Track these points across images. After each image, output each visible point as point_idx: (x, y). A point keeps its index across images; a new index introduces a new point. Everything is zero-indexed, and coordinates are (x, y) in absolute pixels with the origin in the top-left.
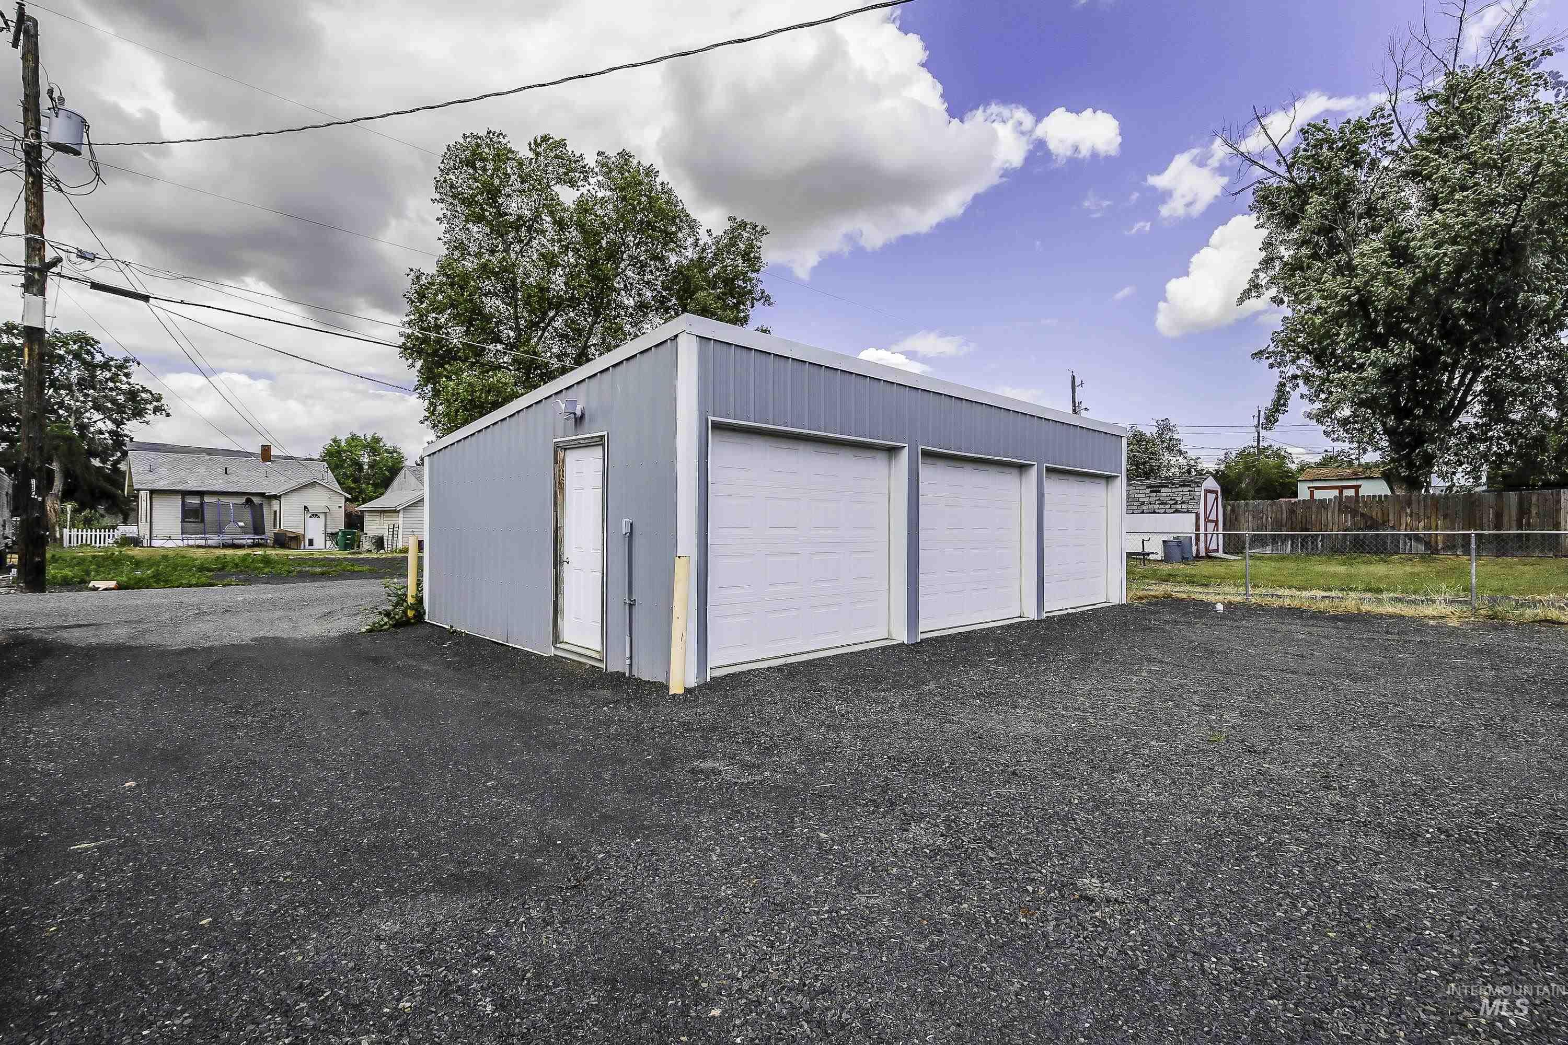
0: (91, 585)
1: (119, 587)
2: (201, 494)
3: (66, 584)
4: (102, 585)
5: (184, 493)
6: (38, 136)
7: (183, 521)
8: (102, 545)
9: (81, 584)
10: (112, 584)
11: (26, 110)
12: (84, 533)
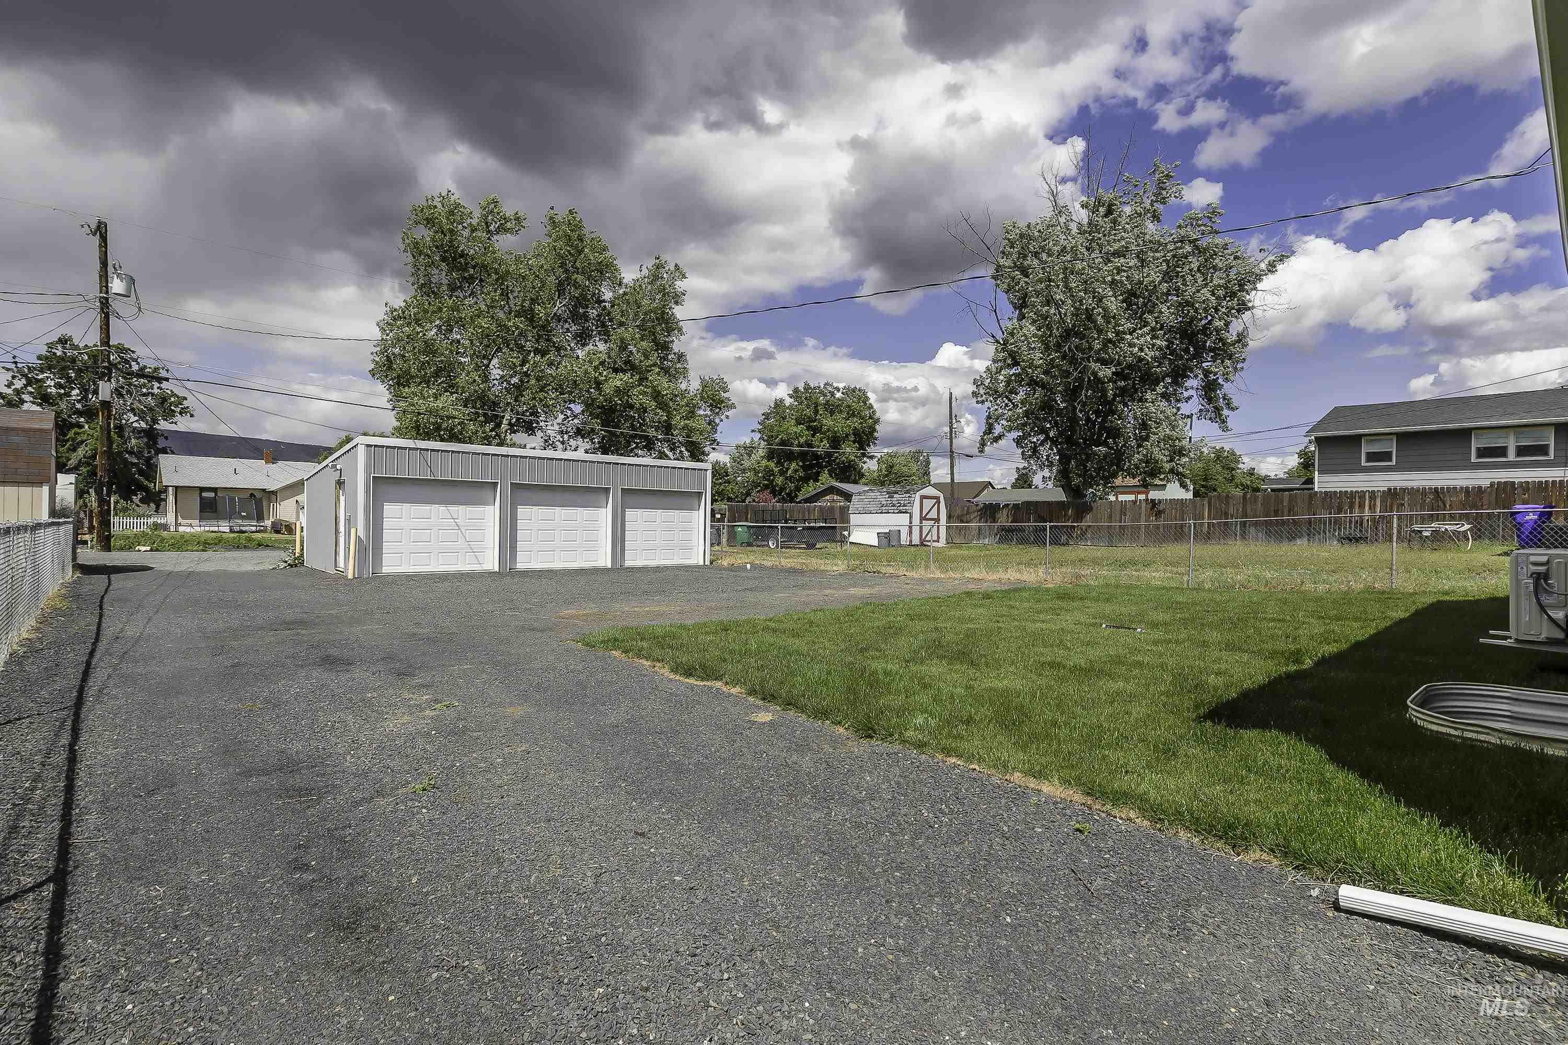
0: (137, 549)
1: (151, 550)
2: (214, 490)
3: (121, 549)
4: (143, 548)
5: (202, 489)
6: (107, 292)
7: (201, 511)
8: (138, 530)
9: (130, 548)
10: (149, 548)
11: (101, 276)
12: (128, 521)
